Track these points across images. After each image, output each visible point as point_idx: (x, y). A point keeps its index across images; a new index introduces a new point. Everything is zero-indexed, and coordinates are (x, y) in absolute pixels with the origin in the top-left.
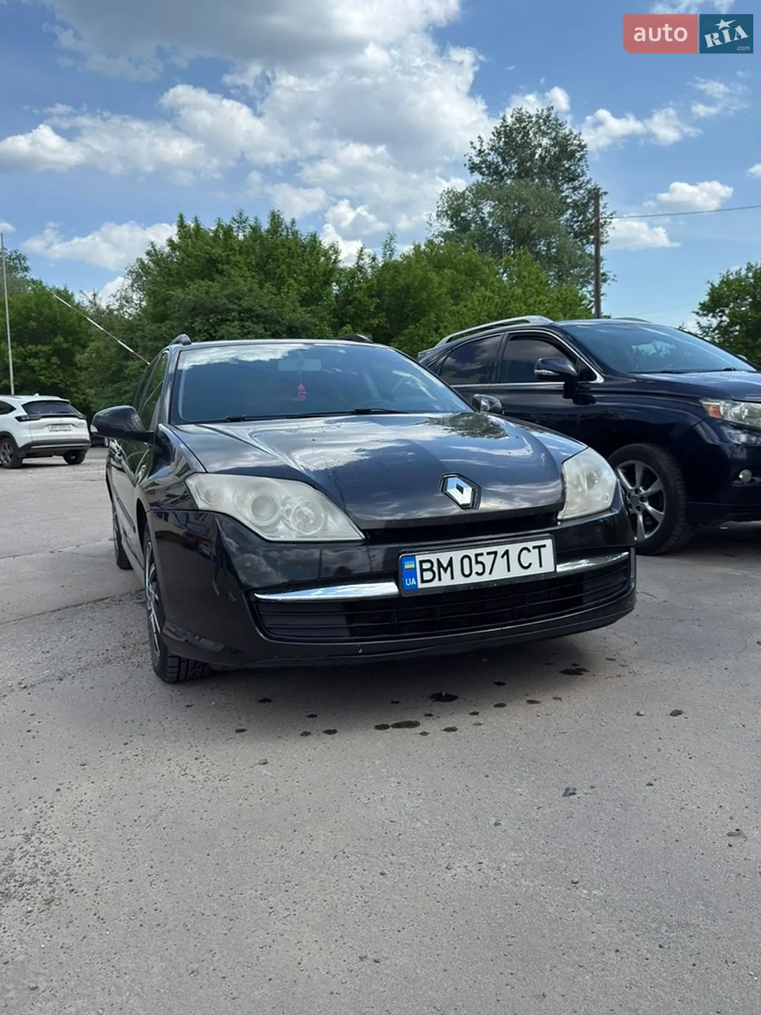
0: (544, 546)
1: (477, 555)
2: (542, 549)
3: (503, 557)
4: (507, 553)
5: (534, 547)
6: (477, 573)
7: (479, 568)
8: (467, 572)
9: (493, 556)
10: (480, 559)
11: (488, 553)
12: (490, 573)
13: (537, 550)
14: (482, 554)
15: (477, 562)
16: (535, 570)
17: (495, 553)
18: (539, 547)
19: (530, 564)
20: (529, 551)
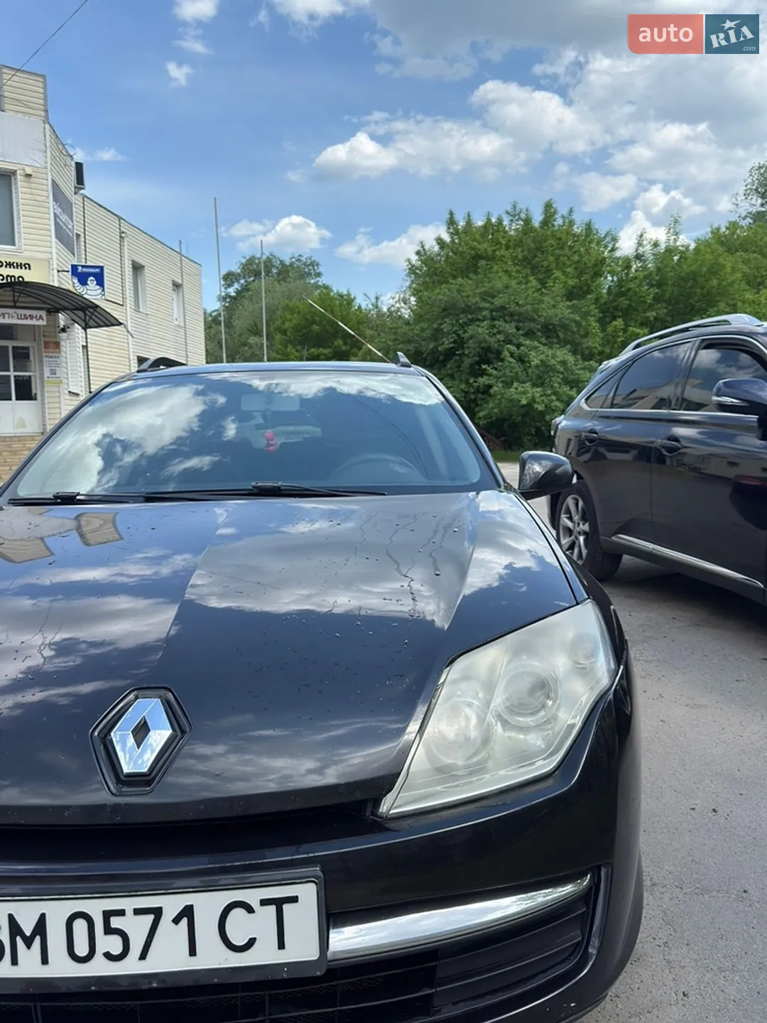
0: (294, 900)
1: (107, 915)
2: (286, 907)
3: (176, 921)
4: (188, 912)
5: (264, 902)
6: (108, 956)
7: (113, 944)
8: (82, 950)
9: (151, 917)
10: (115, 922)
11: (138, 912)
12: (143, 956)
13: (273, 908)
14: (121, 913)
15: (109, 930)
16: (265, 955)
17: (157, 912)
18: (279, 903)
19: (252, 942)
20: (250, 910)
